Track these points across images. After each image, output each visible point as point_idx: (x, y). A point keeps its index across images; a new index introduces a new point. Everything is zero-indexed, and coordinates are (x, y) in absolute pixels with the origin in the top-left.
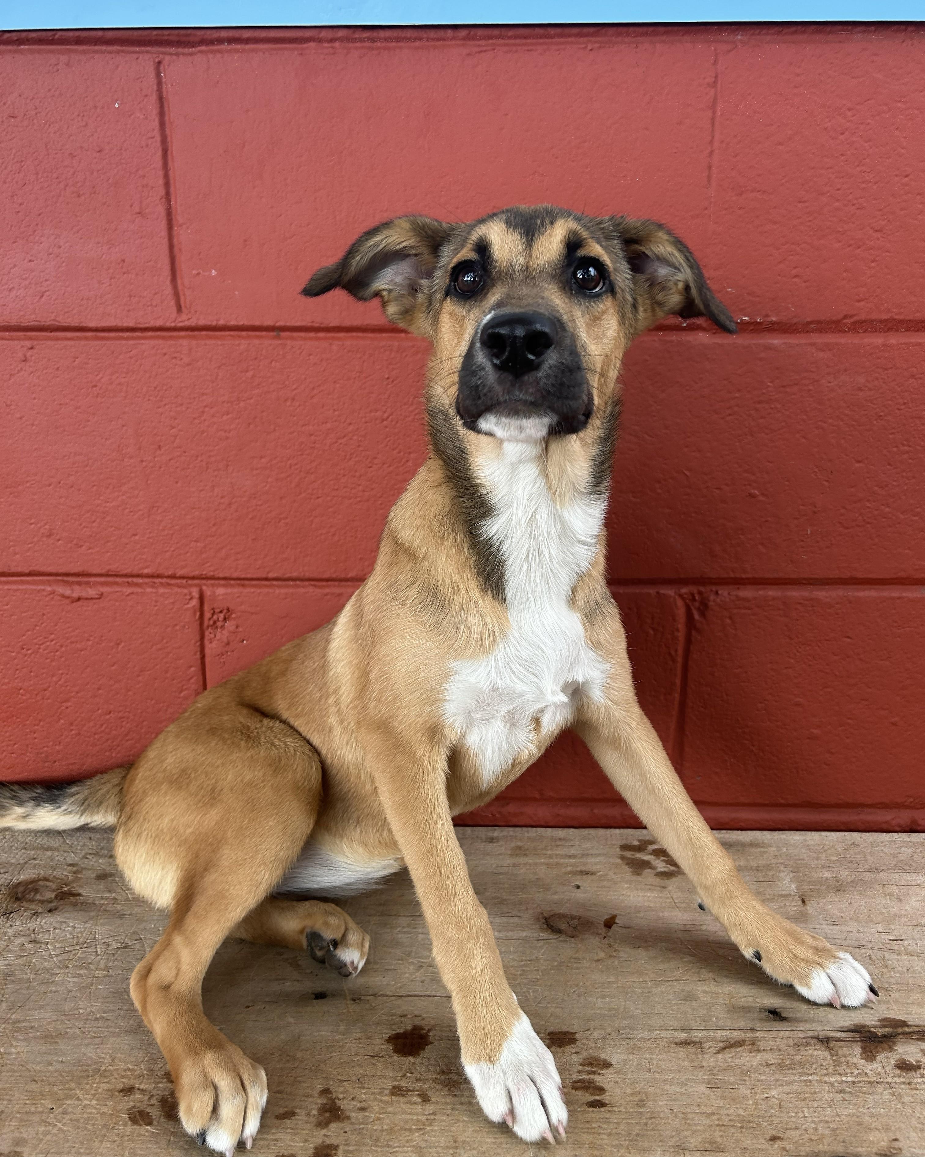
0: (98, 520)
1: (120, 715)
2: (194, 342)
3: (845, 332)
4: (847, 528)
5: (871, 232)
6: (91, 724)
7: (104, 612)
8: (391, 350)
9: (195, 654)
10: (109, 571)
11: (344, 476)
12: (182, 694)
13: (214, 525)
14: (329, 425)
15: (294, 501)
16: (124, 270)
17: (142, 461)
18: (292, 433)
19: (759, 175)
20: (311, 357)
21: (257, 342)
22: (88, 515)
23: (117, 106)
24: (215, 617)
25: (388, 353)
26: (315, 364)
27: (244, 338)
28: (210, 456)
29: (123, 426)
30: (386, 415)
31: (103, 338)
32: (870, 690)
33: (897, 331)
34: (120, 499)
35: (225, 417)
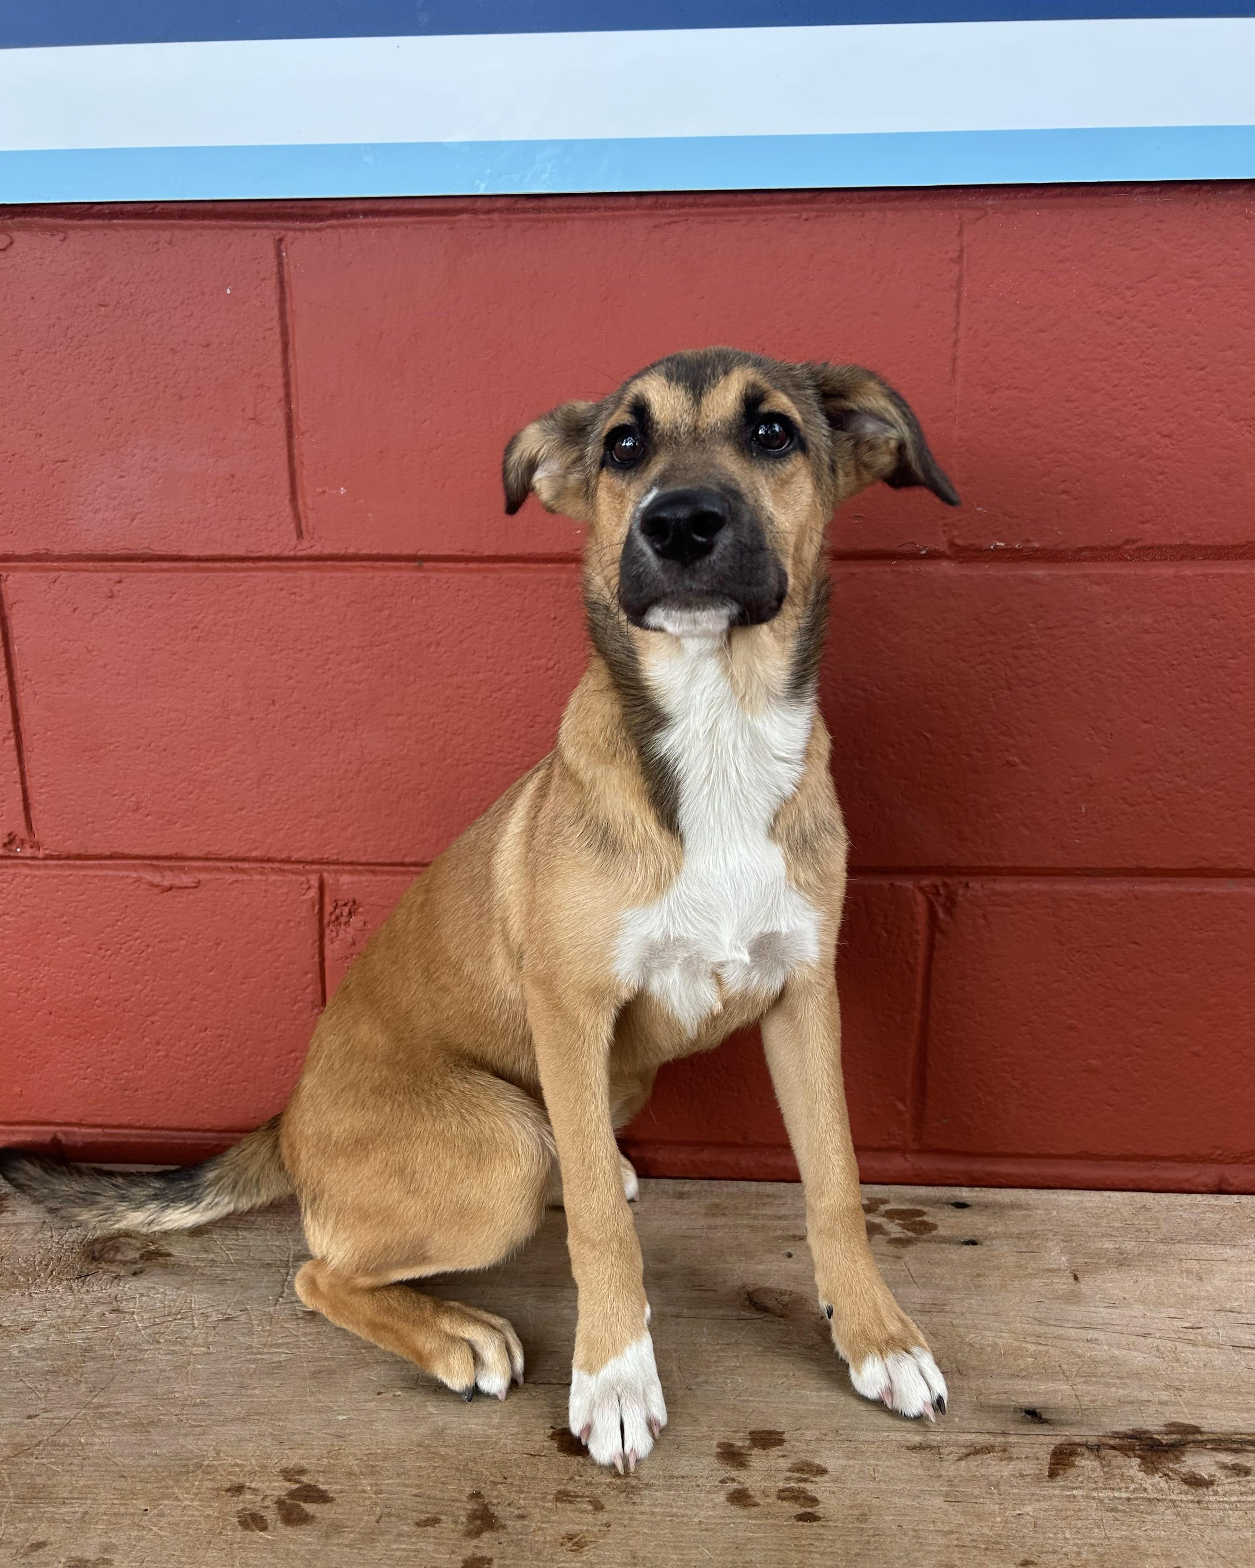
0: (196, 791)
1: (218, 1032)
2: (317, 575)
3: (1127, 560)
4: (1132, 805)
5: (1158, 437)
6: (183, 1043)
7: (201, 904)
8: (559, 585)
9: (313, 957)
10: (208, 853)
11: (499, 737)
12: (295, 1008)
13: (339, 797)
14: (481, 676)
15: (437, 769)
16: (234, 487)
17: (252, 719)
18: (436, 685)
19: (1016, 369)
20: (461, 593)
21: (394, 574)
22: (184, 784)
23: (228, 291)
24: (338, 911)
25: (554, 588)
26: (465, 601)
27: (378, 569)
28: (335, 714)
29: (230, 676)
30: (551, 663)
31: (208, 570)
32: (1163, 1010)
33: (1193, 559)
34: (224, 765)
35: (354, 666)
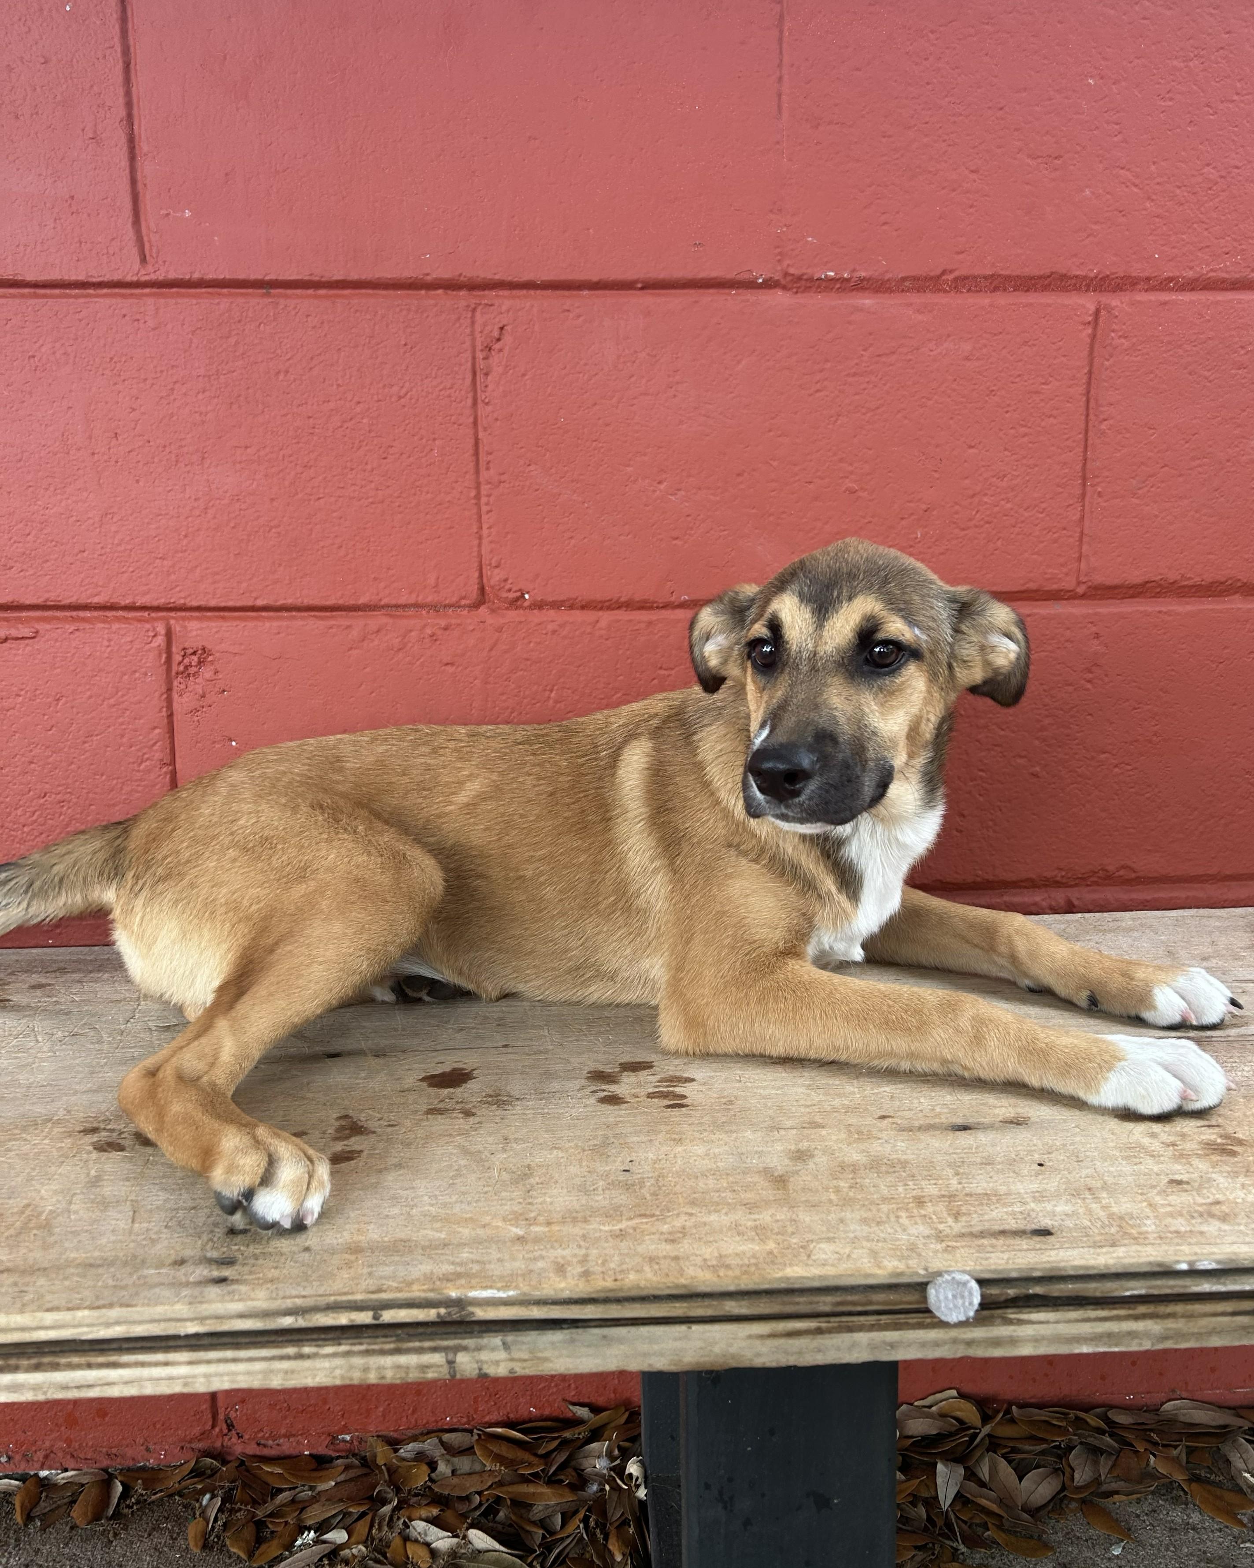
0: (34, 533)
1: (59, 797)
2: (162, 301)
3: (945, 291)
4: (963, 529)
5: (967, 172)
6: (19, 812)
7: (39, 657)
8: (409, 310)
9: (160, 711)
10: (47, 600)
11: (352, 469)
12: (142, 767)
13: (186, 536)
14: (332, 405)
15: (288, 504)
16: (74, 209)
17: (93, 454)
18: (285, 415)
19: (836, 105)
20: (310, 319)
21: (241, 300)
22: (21, 526)
23: (68, 8)
24: (186, 661)
25: (404, 313)
26: (314, 327)
27: (224, 295)
28: (181, 447)
29: (70, 408)
30: (404, 391)
31: (45, 296)
32: (1002, 733)
33: (1005, 290)
34: (63, 504)
35: (200, 396)
